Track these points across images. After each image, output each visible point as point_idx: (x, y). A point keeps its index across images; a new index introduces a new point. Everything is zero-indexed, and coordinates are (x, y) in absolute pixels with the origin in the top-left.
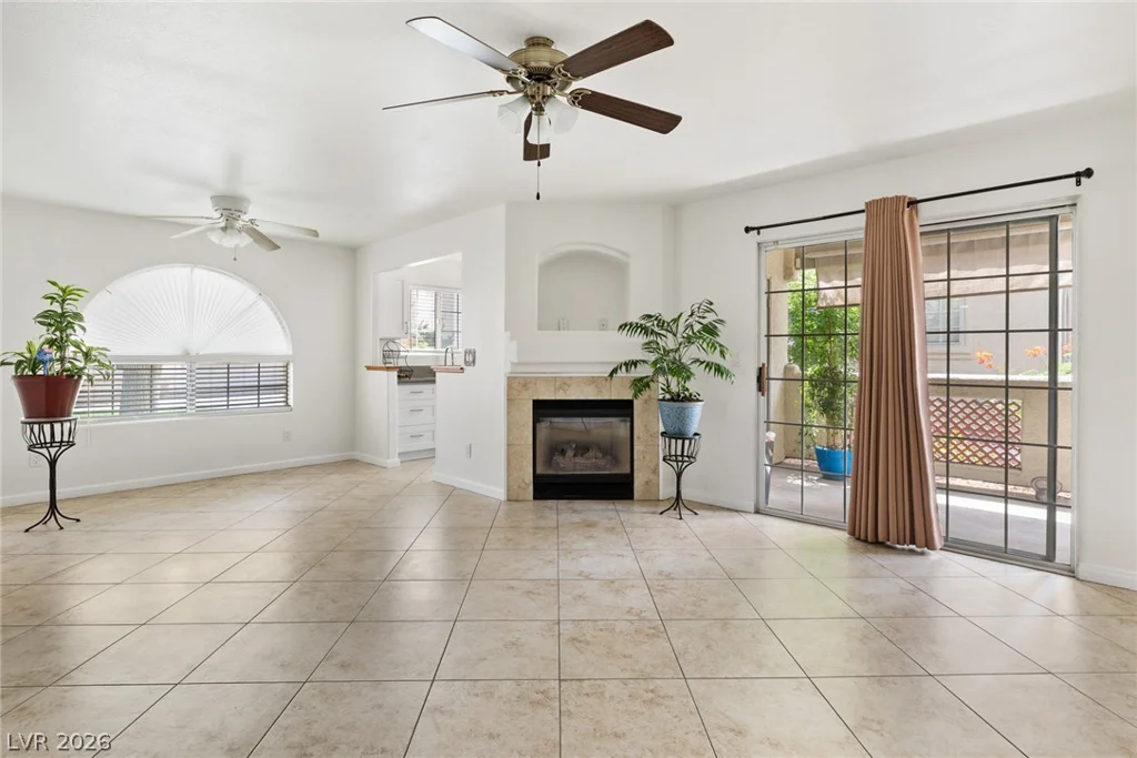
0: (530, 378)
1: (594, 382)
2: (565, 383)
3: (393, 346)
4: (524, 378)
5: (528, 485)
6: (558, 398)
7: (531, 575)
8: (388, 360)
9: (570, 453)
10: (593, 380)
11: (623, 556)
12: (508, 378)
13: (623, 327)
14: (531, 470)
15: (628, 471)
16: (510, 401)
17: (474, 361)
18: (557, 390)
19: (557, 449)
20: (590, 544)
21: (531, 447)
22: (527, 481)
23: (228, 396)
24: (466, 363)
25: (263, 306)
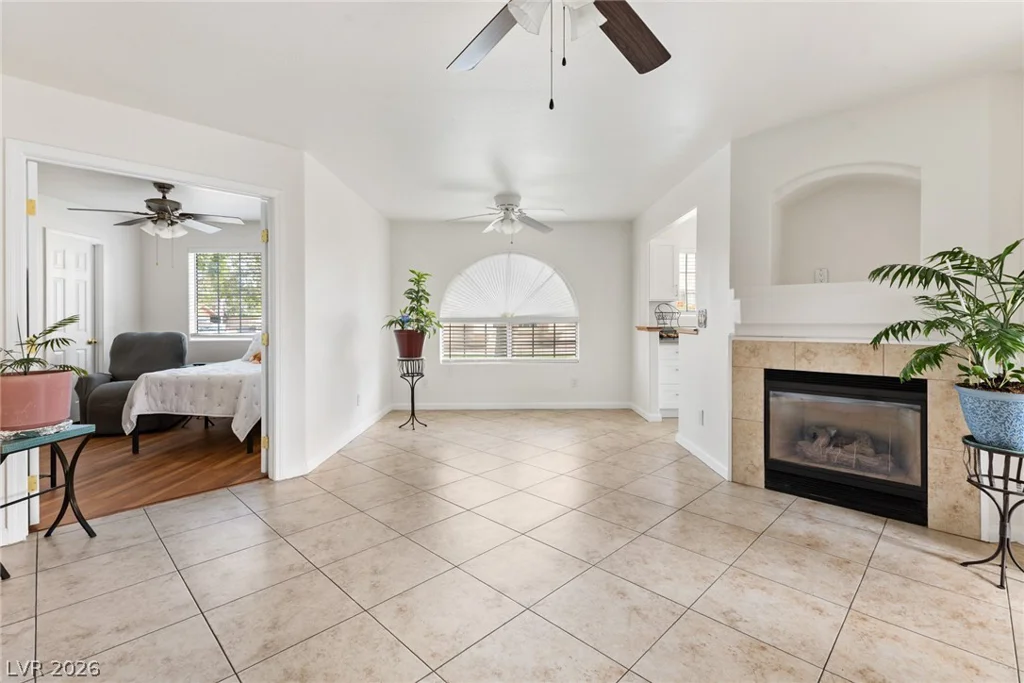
0: (761, 342)
1: (854, 351)
2: (809, 350)
3: (664, 308)
4: (753, 342)
5: (758, 469)
6: (798, 369)
7: (664, 588)
8: (661, 321)
9: (822, 440)
10: (852, 349)
11: (821, 611)
12: (733, 342)
13: (876, 273)
14: (761, 451)
15: (918, 483)
16: (736, 367)
17: (705, 322)
18: (797, 358)
19: (805, 432)
20: (788, 573)
21: (762, 426)
22: (757, 465)
23: (533, 348)
24: (700, 323)
25: (557, 278)
